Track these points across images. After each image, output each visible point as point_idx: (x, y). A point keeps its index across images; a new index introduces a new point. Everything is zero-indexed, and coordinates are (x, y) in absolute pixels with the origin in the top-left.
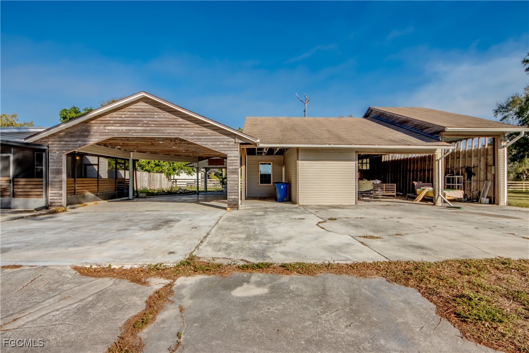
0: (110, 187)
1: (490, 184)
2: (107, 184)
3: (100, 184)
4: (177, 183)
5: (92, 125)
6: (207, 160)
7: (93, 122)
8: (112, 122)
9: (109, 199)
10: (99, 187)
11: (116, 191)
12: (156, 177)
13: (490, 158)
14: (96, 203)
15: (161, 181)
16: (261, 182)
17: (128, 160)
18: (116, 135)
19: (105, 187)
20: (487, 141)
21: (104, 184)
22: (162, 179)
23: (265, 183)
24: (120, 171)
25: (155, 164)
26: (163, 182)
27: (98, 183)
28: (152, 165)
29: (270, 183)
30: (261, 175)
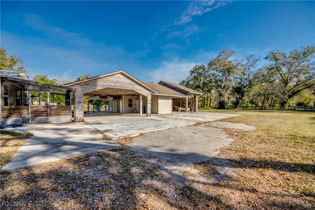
1: (194, 106)
5: (98, 81)
6: (99, 96)
7: (99, 80)
8: (107, 81)
13: (194, 100)
16: (129, 107)
18: (109, 87)
20: (193, 96)
29: (132, 107)
30: (129, 104)
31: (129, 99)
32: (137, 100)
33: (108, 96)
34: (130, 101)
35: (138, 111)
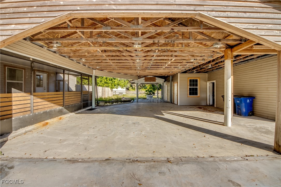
0: (76, 99)
2: (73, 97)
3: (66, 98)
4: (116, 93)
6: (144, 78)
9: (75, 111)
10: (65, 100)
11: (81, 103)
12: (106, 90)
14: (60, 118)
15: (108, 92)
16: (190, 94)
17: (91, 76)
19: (71, 100)
21: (70, 97)
22: (109, 91)
23: (193, 94)
24: (85, 86)
25: (104, 82)
26: (109, 93)
27: (63, 97)
28: (103, 83)
29: (197, 94)
30: (190, 88)
31: (190, 80)
32: (209, 80)
33: (156, 78)
34: (194, 83)
35: (211, 103)
